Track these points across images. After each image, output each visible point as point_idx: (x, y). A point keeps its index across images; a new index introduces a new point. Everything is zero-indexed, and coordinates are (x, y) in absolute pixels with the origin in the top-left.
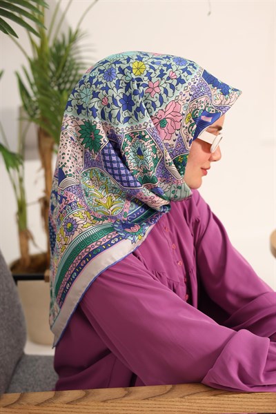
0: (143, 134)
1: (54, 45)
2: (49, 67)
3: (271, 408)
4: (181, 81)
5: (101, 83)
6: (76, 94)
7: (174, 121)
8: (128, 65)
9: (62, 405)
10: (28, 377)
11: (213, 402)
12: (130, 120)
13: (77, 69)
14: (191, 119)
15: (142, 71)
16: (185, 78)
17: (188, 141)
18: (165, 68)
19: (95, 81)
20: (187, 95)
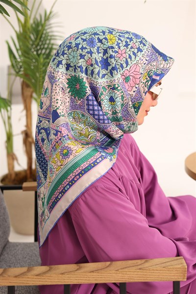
0: (117, 86)
1: (34, 22)
2: (30, 37)
3: (179, 277)
4: (139, 50)
5: (86, 48)
6: (65, 56)
7: (135, 78)
8: (104, 37)
9: (32, 277)
10: (11, 257)
11: (139, 273)
12: (106, 76)
13: (50, 40)
14: (147, 77)
15: (113, 41)
16: (142, 48)
17: (144, 92)
18: (128, 40)
19: (80, 46)
20: (144, 60)
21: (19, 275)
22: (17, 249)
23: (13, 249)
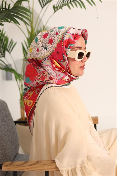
9: (27, 166)
21: (20, 165)
22: (23, 157)
23: (20, 157)
